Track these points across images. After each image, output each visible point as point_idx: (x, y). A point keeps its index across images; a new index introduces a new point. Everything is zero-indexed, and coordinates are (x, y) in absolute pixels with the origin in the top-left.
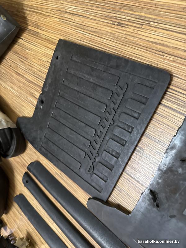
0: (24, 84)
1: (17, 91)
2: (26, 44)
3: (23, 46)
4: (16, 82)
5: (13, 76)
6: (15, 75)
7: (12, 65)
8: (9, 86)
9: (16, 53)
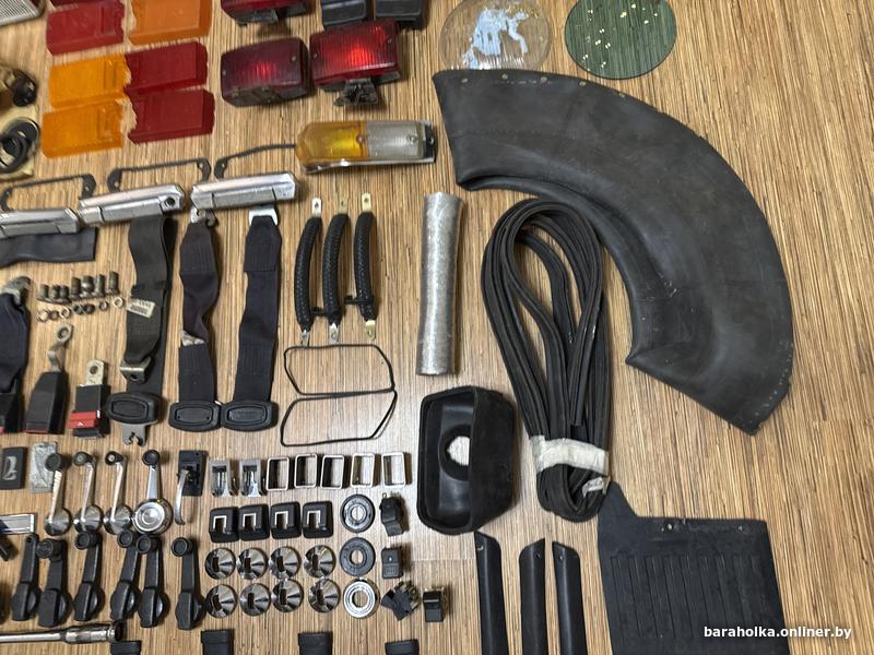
0: (668, 464)
1: (647, 453)
2: (726, 439)
3: (719, 433)
4: (660, 442)
5: (663, 427)
6: (668, 435)
7: (680, 418)
8: (643, 424)
9: (702, 419)
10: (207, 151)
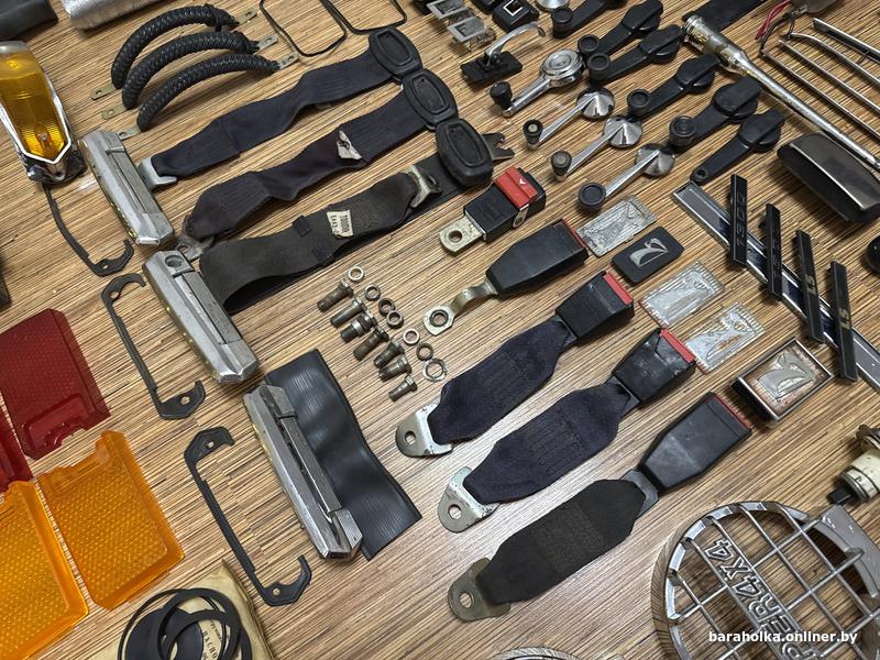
10: (91, 302)
